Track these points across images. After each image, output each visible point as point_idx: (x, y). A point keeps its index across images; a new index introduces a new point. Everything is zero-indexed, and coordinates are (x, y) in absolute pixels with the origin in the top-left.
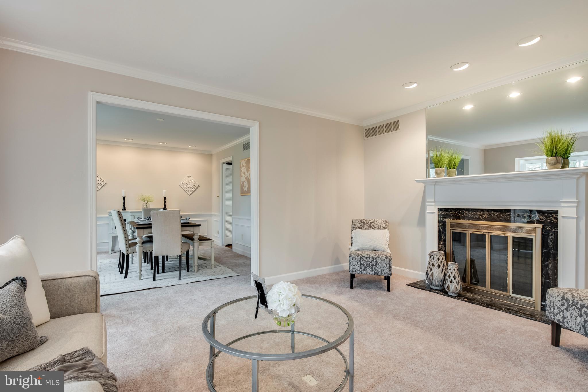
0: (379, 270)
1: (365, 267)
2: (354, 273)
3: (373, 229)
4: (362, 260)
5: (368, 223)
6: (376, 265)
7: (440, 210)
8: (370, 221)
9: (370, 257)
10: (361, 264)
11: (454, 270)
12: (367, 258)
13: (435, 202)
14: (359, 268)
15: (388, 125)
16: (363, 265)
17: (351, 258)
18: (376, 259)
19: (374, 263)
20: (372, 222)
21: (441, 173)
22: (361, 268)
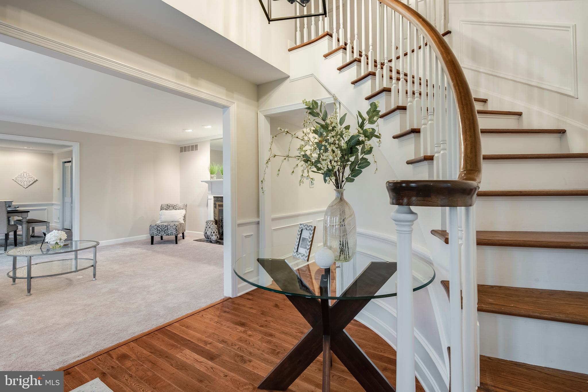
0: (170, 233)
1: (160, 232)
2: (153, 235)
3: (175, 210)
4: (158, 227)
5: (171, 206)
6: (167, 230)
7: (214, 197)
8: (174, 205)
9: (163, 226)
10: (157, 230)
11: (214, 229)
12: (161, 226)
13: (212, 193)
14: (156, 233)
15: (192, 146)
16: (159, 230)
17: (151, 227)
18: (167, 226)
19: (166, 229)
20: (175, 206)
21: (213, 177)
22: (157, 232)
